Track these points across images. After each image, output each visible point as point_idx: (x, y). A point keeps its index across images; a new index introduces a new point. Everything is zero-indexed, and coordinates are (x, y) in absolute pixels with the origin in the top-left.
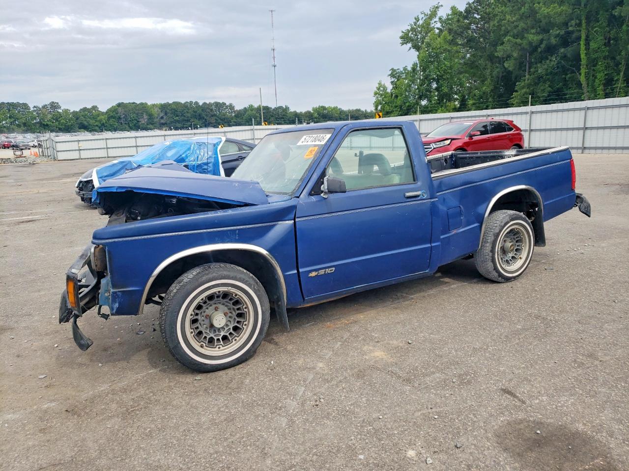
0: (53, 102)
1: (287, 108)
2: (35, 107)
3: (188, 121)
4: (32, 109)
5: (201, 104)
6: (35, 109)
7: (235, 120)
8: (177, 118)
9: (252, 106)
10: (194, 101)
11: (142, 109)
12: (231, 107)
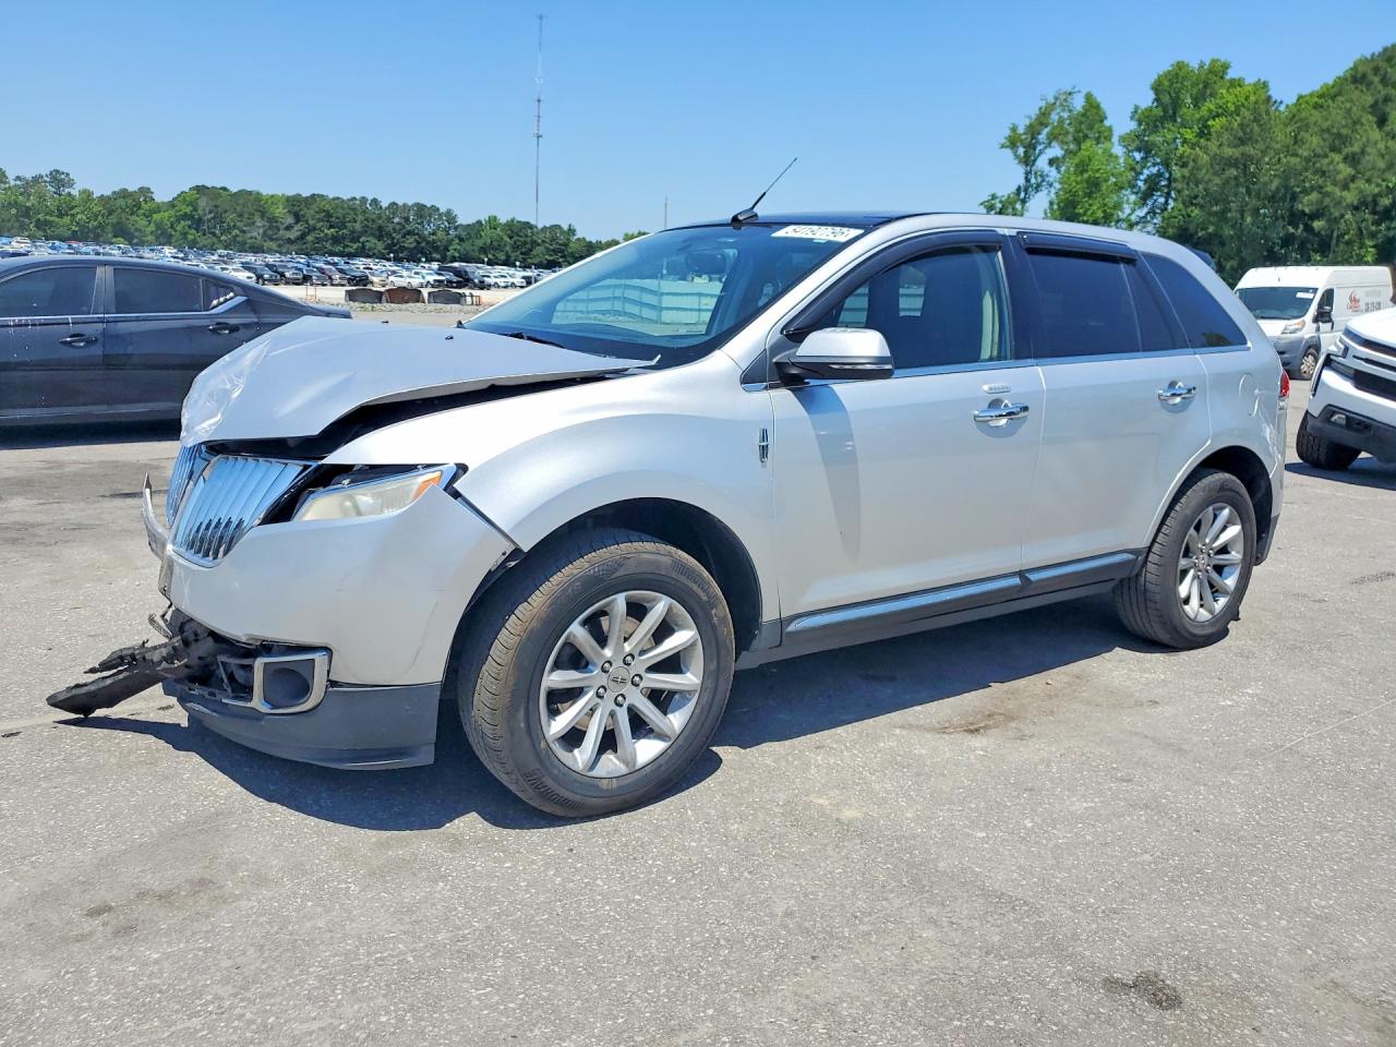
0: (57, 171)
1: (571, 231)
2: (18, 178)
3: (355, 240)
4: (12, 183)
5: (385, 204)
6: (18, 183)
7: (459, 247)
8: (332, 230)
9: (495, 217)
10: (370, 198)
11: (251, 203)
12: (450, 217)
